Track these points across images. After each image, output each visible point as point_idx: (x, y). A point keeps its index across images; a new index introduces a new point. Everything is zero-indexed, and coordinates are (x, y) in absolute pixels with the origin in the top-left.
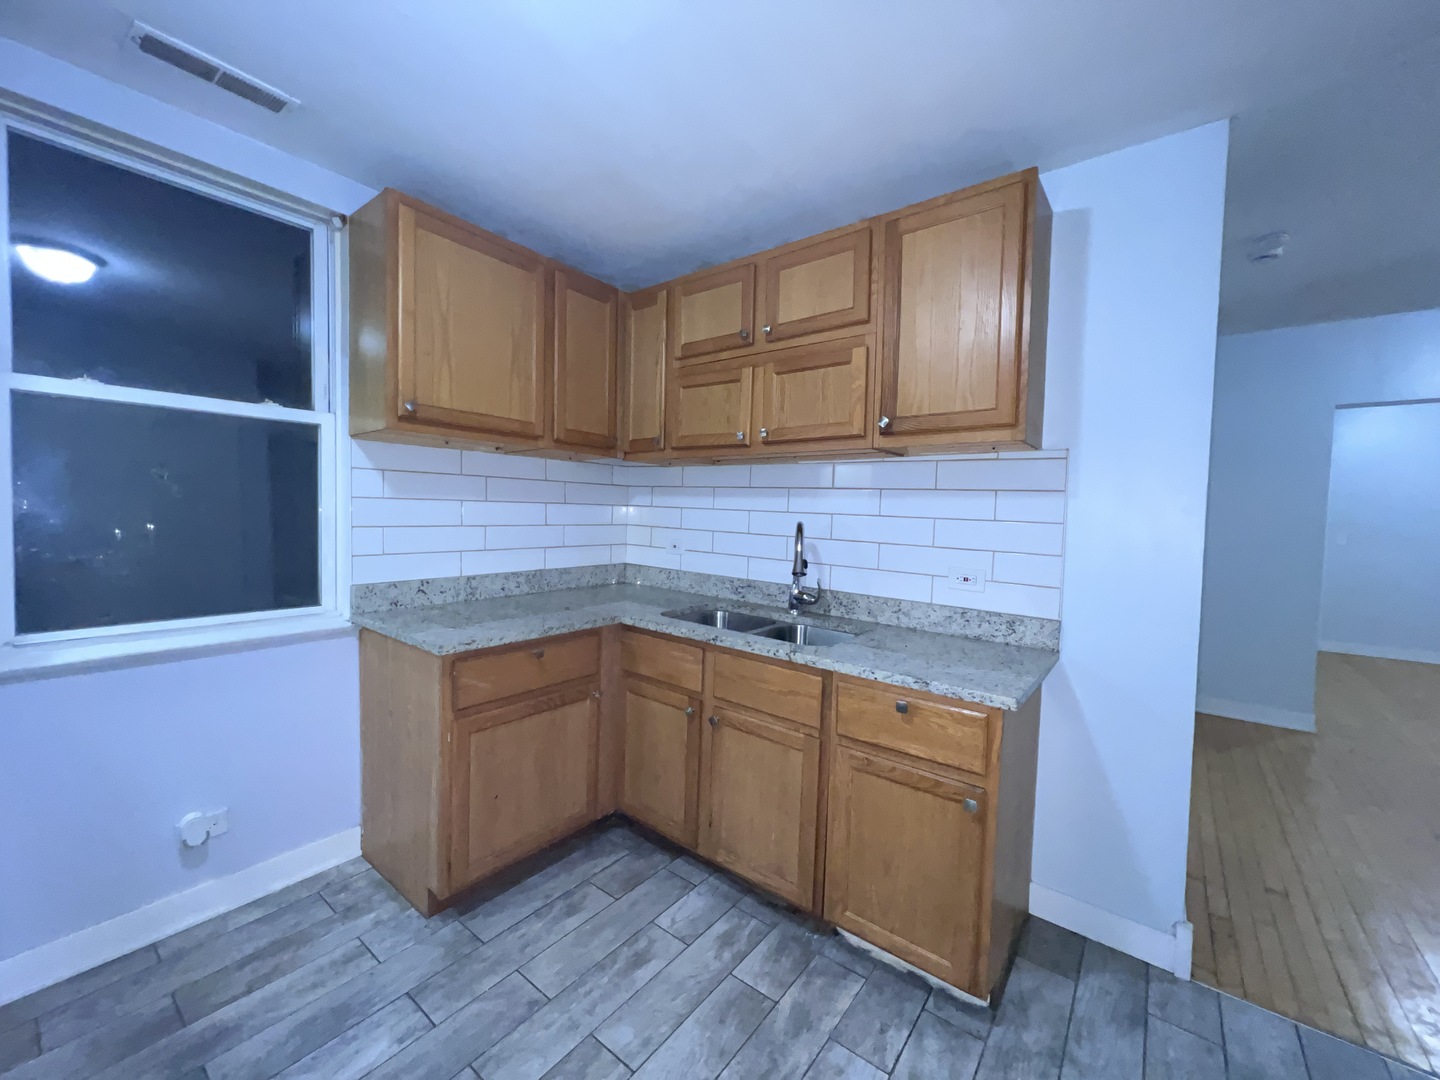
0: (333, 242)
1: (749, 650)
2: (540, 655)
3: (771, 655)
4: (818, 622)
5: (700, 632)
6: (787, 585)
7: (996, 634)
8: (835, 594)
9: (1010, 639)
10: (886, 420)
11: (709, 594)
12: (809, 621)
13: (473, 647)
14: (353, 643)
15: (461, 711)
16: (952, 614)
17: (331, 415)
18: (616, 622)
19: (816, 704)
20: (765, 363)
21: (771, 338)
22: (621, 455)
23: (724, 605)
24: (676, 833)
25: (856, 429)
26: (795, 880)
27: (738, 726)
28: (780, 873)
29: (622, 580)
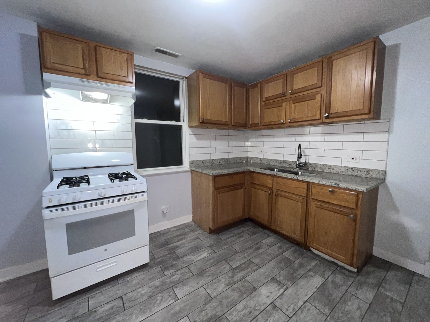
0: (183, 83)
1: (286, 177)
2: (232, 177)
3: (292, 178)
4: (305, 171)
5: (271, 173)
6: (296, 162)
7: (363, 174)
8: (310, 164)
9: (367, 176)
10: (327, 114)
11: (272, 164)
12: (302, 171)
13: (219, 174)
14: (189, 174)
15: (216, 189)
16: (348, 169)
17: (184, 123)
18: (249, 170)
19: (305, 191)
20: (289, 101)
21: (291, 94)
22: (248, 128)
23: (277, 167)
24: (265, 223)
25: (318, 117)
26: (299, 235)
27: (283, 196)
28: (294, 233)
29: (247, 161)
